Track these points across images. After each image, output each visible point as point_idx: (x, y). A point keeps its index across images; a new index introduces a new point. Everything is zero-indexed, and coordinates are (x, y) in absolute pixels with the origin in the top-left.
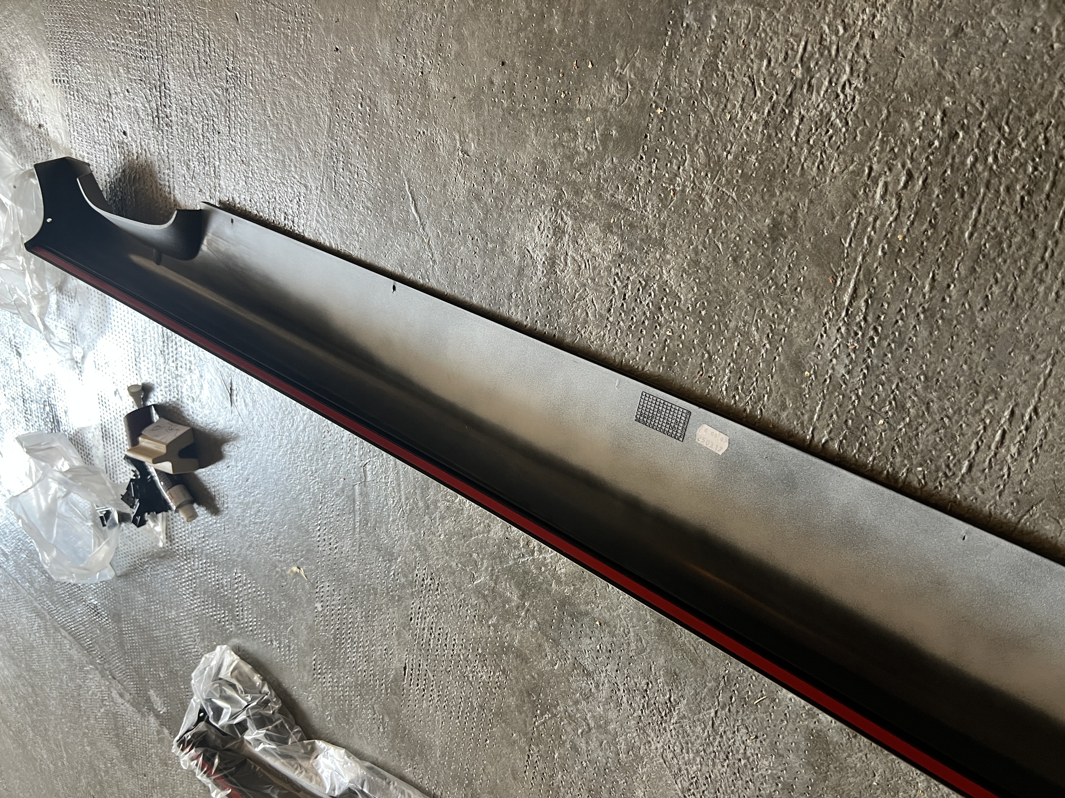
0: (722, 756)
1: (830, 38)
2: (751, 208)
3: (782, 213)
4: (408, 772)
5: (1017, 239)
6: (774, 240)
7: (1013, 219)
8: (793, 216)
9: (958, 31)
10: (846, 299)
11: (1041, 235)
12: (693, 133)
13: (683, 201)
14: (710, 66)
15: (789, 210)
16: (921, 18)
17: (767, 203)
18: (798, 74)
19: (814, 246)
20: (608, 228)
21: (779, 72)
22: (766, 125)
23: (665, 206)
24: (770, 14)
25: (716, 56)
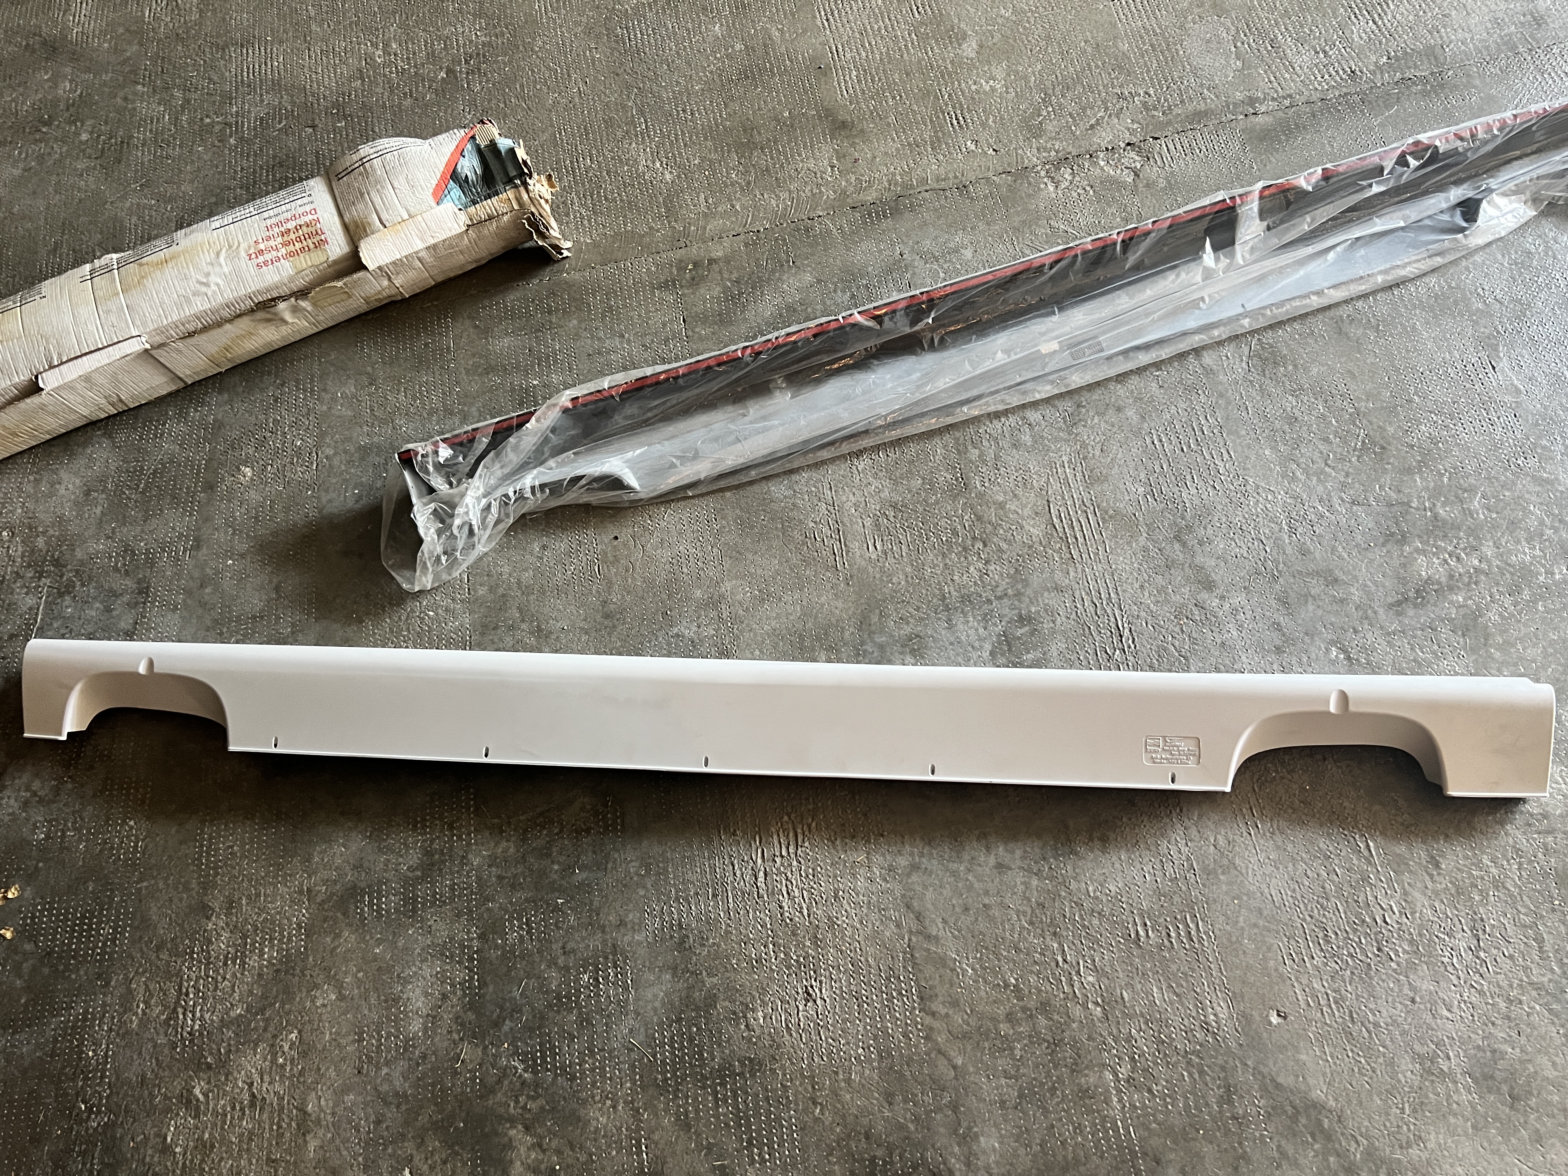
0: (1244, 528)
1: (1477, 977)
2: (1459, 869)
3: (1439, 874)
4: (1432, 280)
5: (1316, 911)
6: (1432, 857)
7: (1324, 920)
8: (1431, 876)
9: (1413, 1001)
10: (1371, 844)
11: (1308, 918)
12: (1525, 898)
13: (1504, 856)
14: (1540, 941)
15: (1436, 878)
16: (1436, 1002)
17: (1450, 876)
18: (1482, 954)
19: (1408, 864)
20: (1545, 816)
21: (1495, 952)
22: (1482, 920)
23: (1514, 847)
24: (1521, 981)
25: (1540, 947)
